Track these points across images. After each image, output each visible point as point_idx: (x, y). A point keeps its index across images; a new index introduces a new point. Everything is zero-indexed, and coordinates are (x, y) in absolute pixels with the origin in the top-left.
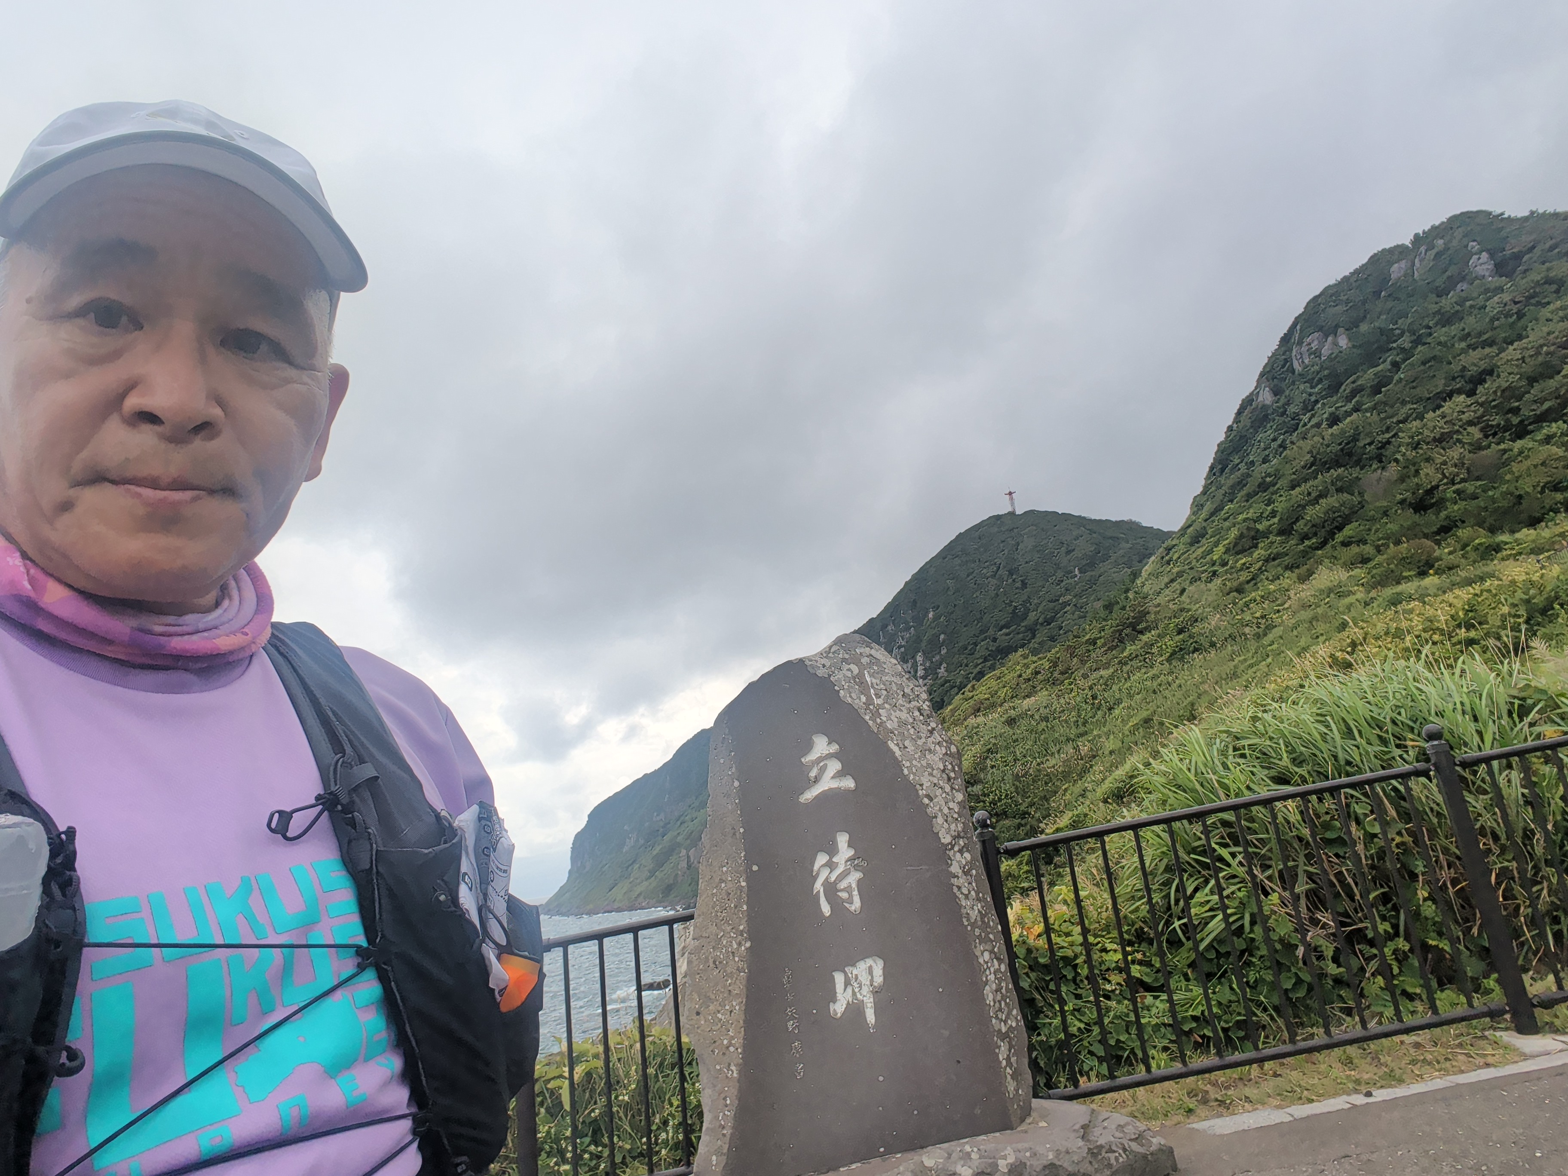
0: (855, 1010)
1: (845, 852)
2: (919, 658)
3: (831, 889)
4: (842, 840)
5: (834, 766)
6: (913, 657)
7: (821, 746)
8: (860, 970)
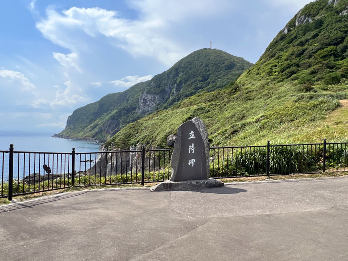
0: (191, 164)
1: (193, 146)
2: (176, 85)
3: (191, 150)
4: (193, 144)
5: (194, 135)
6: (174, 85)
7: (192, 132)
8: (193, 160)
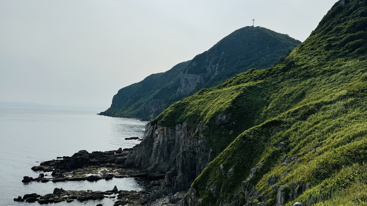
2: (217, 65)
6: (216, 64)
